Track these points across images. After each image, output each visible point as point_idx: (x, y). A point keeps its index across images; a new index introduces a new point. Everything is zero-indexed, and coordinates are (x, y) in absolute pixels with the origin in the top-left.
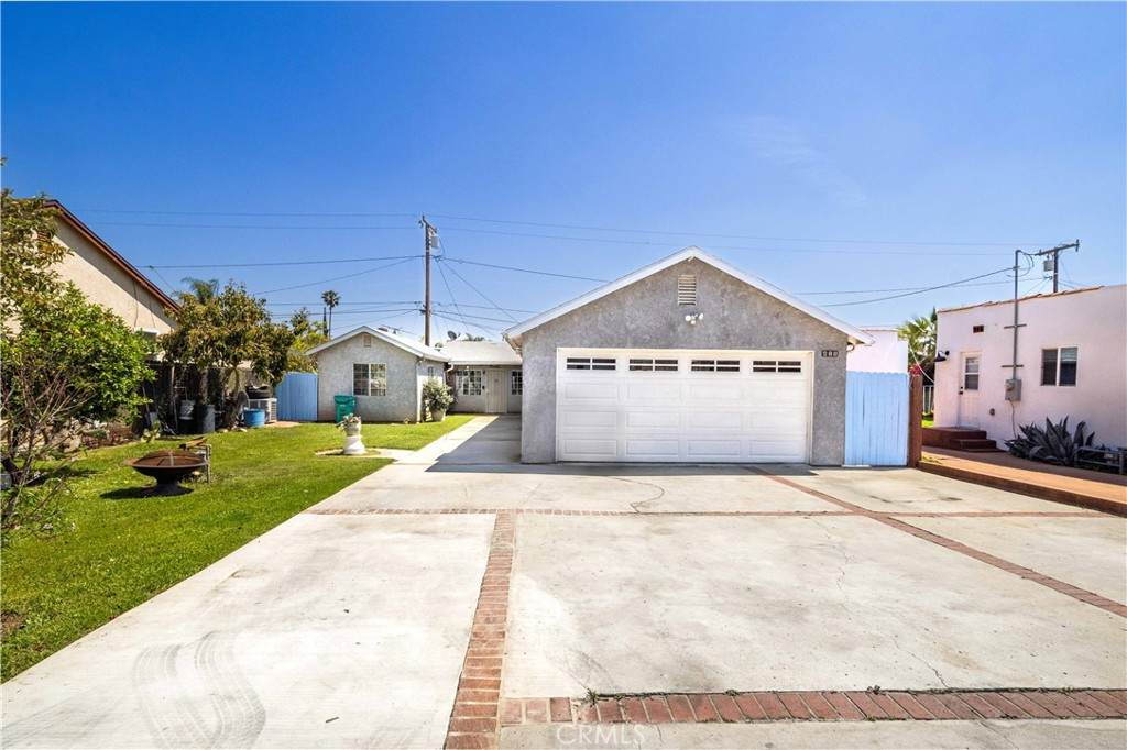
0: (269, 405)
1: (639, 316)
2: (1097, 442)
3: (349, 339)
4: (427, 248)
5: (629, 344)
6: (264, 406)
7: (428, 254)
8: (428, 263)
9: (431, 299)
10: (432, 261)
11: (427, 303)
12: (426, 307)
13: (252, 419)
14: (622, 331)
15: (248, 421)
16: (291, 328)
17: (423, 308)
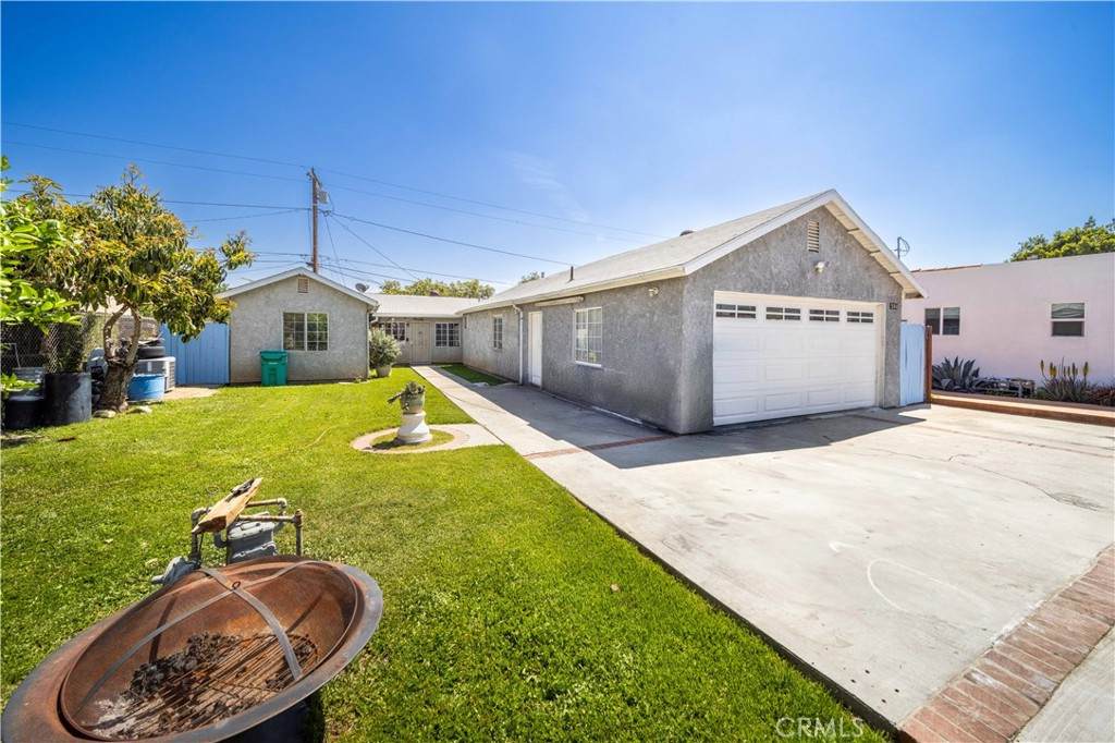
0: (167, 367)
1: (781, 262)
2: (982, 375)
3: (276, 283)
4: (315, 202)
5: (773, 291)
6: (159, 368)
7: (315, 209)
8: (315, 217)
9: (319, 253)
10: (320, 216)
11: (315, 256)
12: (314, 259)
13: (146, 388)
14: (768, 276)
15: (138, 394)
16: (220, 258)
17: (310, 261)
